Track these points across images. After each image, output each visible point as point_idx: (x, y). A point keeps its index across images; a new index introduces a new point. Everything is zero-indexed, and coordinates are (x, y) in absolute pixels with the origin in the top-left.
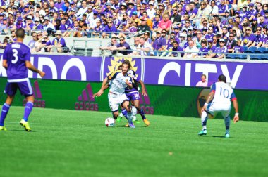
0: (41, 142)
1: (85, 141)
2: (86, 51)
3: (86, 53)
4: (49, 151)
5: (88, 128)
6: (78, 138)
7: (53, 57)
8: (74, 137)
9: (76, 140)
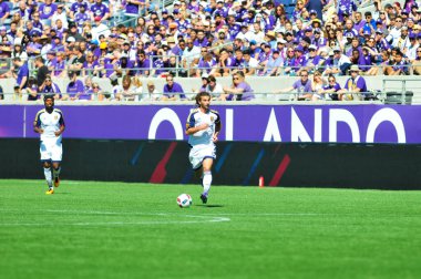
0: (335, 244)
1: (404, 240)
2: (404, 97)
3: (403, 100)
4: (347, 259)
5: (408, 220)
6: (394, 235)
7: (351, 108)
8: (387, 234)
9: (389, 239)
